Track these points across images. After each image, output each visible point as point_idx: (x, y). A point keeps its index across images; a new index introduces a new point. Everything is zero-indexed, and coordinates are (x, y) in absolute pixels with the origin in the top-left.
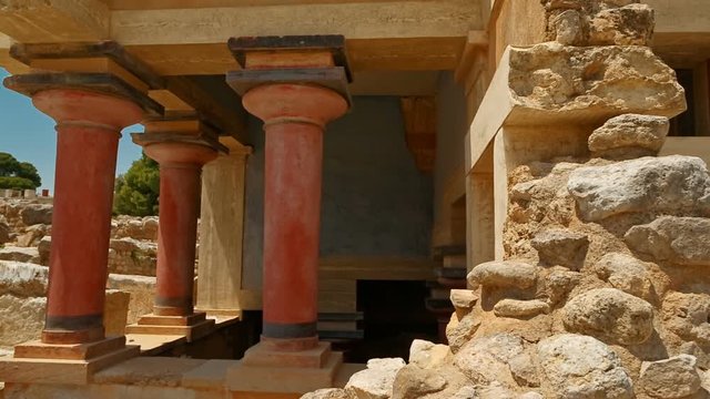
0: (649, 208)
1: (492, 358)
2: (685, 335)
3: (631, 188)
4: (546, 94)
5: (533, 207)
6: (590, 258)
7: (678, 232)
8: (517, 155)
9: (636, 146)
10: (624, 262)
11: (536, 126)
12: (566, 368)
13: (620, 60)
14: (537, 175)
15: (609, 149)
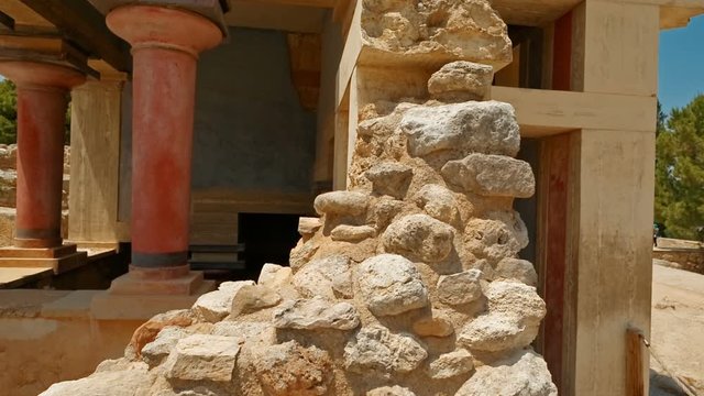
0: (463, 145)
1: (320, 276)
2: (479, 254)
3: (449, 127)
4: (394, 36)
5: (374, 142)
6: (412, 189)
7: (483, 168)
8: (367, 94)
9: (465, 91)
10: (438, 193)
11: (388, 67)
12: (375, 281)
13: (462, 10)
14: (381, 113)
15: (443, 92)
